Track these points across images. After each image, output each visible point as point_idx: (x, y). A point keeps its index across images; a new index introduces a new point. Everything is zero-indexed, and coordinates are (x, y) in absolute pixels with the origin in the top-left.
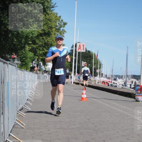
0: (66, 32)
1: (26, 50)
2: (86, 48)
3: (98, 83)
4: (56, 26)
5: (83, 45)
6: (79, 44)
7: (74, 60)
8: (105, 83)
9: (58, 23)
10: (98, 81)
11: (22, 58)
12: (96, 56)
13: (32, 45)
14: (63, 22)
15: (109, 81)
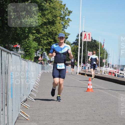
0: (71, 21)
1: (29, 40)
2: (92, 38)
3: (104, 73)
4: (61, 14)
5: (89, 34)
6: (85, 33)
7: (79, 50)
8: (112, 73)
9: (63, 11)
10: (105, 71)
11: (26, 48)
12: (103, 45)
13: (36, 34)
14: (68, 11)
15: (116, 72)
